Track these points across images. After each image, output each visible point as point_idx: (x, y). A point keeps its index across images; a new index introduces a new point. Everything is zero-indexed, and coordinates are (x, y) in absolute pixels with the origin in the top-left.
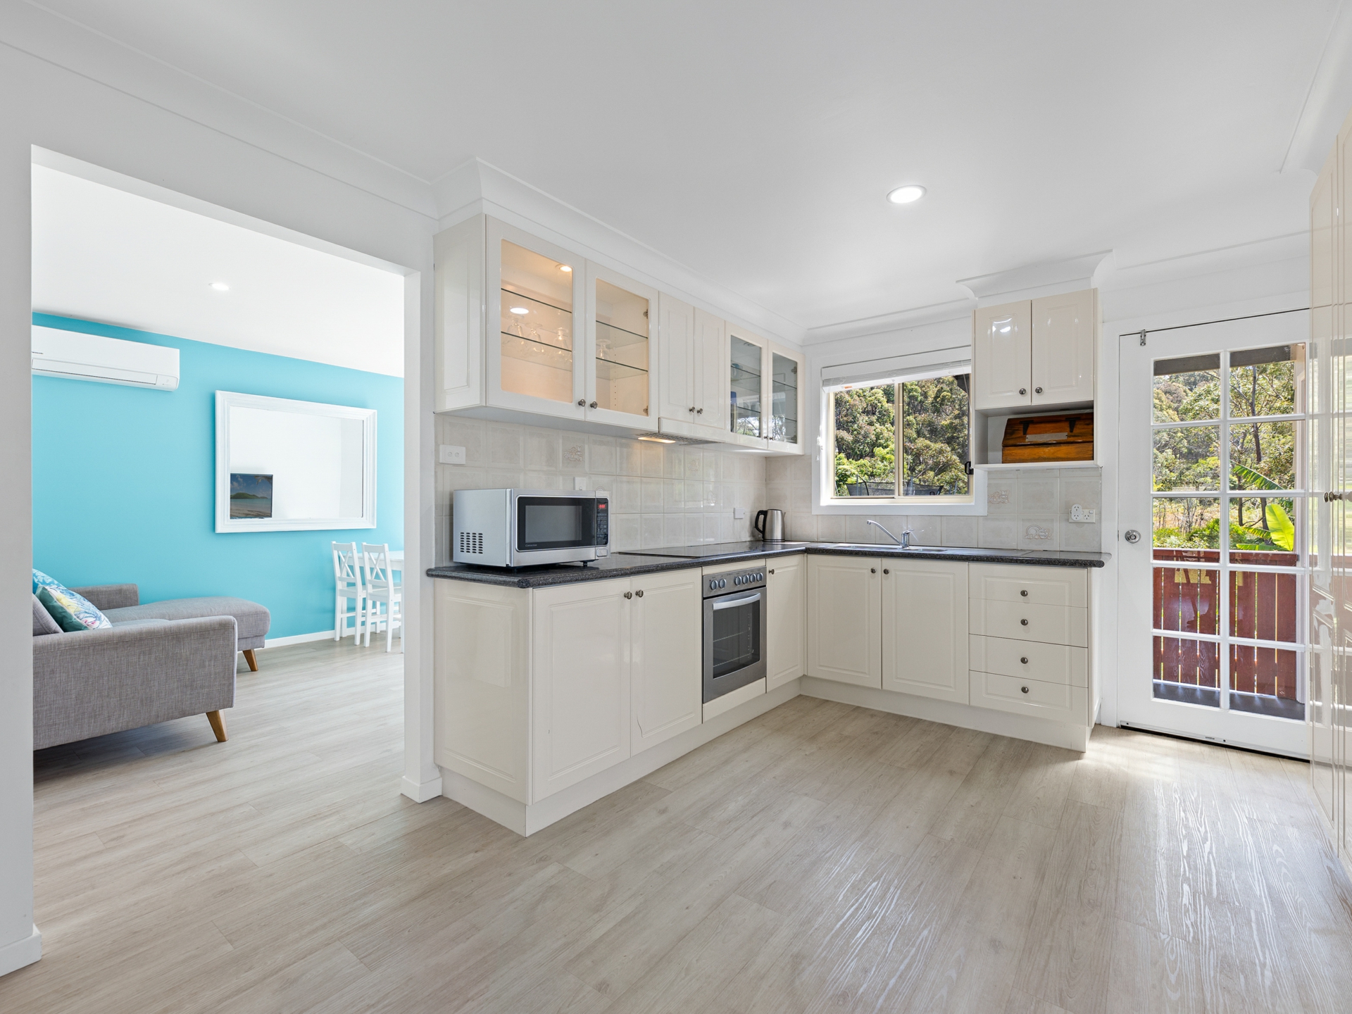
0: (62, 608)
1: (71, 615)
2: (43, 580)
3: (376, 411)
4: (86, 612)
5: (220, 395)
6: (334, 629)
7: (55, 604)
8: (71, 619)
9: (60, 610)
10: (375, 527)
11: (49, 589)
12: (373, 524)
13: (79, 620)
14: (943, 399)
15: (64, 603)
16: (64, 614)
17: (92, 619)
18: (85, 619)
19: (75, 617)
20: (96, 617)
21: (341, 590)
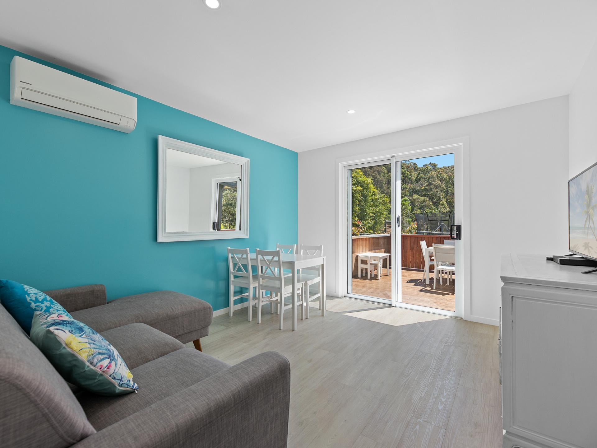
0: (73, 355)
1: (83, 363)
2: (36, 298)
3: (249, 159)
4: (100, 353)
5: (162, 140)
6: (229, 307)
7: (63, 351)
8: (84, 368)
9: (70, 359)
10: (248, 237)
11: (56, 332)
12: (247, 235)
13: (92, 367)
14: (420, 178)
15: (75, 348)
16: (74, 363)
17: (106, 363)
18: (99, 364)
19: (88, 364)
20: (109, 357)
21: (233, 281)
